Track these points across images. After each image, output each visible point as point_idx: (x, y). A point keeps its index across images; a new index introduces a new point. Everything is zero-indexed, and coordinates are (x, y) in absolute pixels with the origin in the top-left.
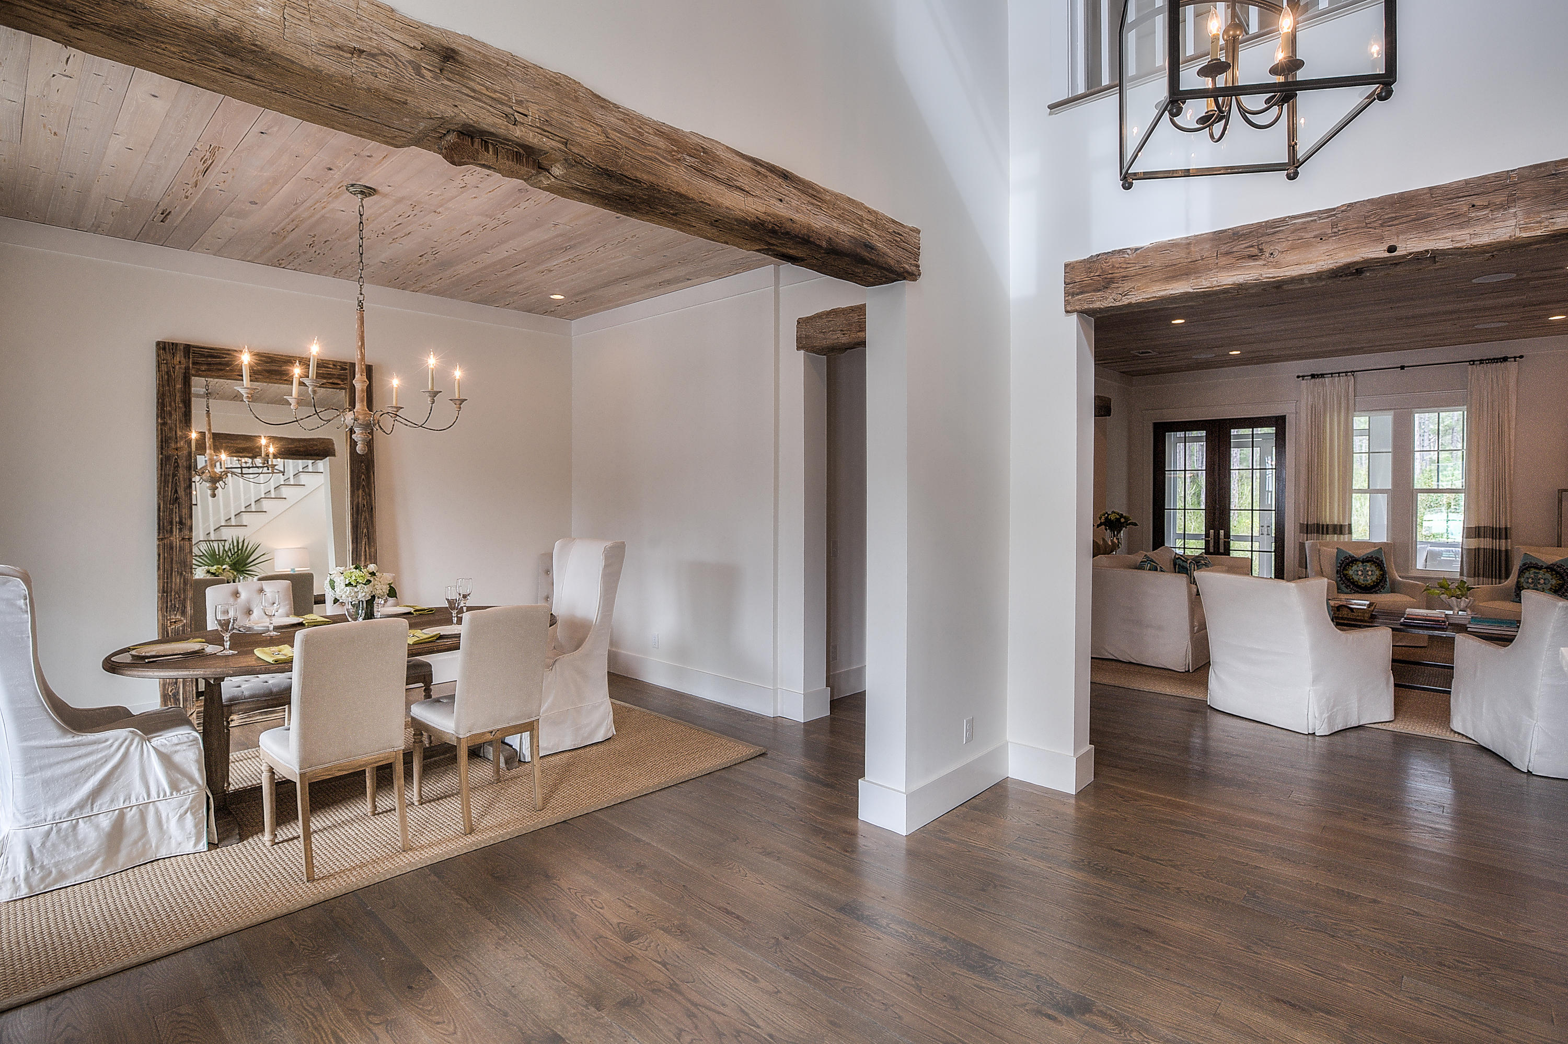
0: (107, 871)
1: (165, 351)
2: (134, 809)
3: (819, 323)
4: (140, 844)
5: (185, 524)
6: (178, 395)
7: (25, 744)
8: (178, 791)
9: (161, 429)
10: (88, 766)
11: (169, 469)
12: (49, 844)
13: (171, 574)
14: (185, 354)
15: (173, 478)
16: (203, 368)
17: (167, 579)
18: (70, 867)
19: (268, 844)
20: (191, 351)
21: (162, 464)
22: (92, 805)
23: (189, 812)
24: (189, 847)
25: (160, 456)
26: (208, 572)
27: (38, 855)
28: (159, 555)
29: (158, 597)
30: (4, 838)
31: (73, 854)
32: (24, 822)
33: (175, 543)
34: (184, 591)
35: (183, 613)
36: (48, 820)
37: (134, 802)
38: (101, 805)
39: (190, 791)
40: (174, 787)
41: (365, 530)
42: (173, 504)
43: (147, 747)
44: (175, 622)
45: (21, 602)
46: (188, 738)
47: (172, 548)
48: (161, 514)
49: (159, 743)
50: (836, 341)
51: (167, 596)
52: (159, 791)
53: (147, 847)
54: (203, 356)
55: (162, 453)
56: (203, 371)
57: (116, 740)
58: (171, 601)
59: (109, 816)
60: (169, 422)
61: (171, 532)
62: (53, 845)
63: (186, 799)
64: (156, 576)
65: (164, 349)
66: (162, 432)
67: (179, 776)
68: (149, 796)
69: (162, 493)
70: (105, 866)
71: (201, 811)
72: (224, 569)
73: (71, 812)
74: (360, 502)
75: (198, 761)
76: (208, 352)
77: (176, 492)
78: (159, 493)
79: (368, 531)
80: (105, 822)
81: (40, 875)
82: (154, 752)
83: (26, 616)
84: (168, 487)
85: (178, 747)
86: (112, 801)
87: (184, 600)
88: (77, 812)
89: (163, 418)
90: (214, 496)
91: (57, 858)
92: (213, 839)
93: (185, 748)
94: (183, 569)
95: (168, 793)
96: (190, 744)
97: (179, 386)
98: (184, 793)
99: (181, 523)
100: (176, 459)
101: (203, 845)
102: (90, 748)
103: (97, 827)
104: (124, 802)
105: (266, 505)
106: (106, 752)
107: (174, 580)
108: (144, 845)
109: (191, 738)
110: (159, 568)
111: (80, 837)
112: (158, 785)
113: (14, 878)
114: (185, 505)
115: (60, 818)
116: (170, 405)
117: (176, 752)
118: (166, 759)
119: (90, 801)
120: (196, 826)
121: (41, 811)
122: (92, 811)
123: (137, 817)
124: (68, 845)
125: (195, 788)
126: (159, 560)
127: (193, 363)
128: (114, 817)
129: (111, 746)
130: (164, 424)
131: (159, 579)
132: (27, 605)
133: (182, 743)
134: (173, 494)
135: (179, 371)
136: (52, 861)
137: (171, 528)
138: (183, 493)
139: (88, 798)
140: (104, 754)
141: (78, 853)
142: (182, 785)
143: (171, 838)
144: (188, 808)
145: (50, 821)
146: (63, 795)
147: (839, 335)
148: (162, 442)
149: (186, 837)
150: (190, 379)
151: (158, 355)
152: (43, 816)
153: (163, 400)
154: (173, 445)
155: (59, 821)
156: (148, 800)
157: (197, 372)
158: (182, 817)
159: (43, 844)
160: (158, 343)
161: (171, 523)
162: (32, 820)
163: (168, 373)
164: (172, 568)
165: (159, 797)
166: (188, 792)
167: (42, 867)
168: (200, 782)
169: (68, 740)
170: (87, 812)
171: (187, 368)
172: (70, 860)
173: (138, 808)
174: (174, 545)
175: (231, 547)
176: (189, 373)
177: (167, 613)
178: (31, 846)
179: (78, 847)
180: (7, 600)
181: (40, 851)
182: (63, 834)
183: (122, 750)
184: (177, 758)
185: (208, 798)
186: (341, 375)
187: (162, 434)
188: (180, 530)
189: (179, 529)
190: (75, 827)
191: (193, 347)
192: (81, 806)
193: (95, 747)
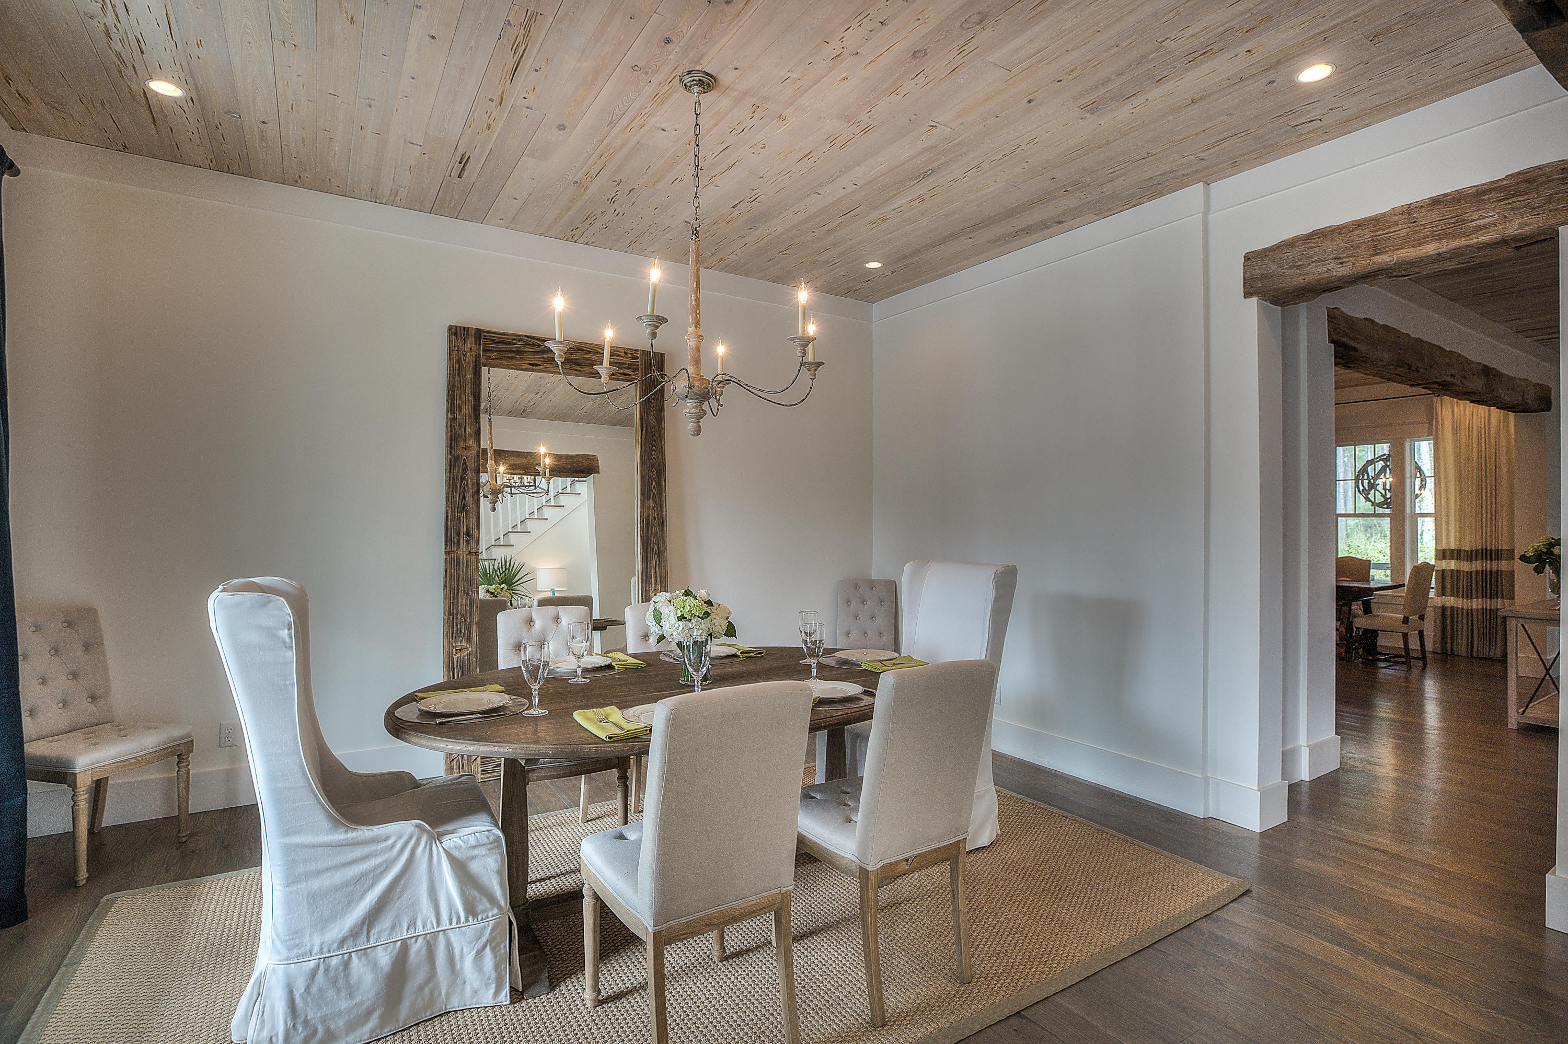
0: (386, 1031)
1: (457, 336)
2: (420, 939)
3: (1291, 253)
4: (427, 990)
5: (472, 536)
6: (468, 386)
7: (287, 840)
8: (475, 915)
9: (451, 425)
10: (364, 875)
11: (458, 471)
12: (314, 989)
13: (458, 593)
14: (476, 340)
15: (461, 482)
16: (494, 355)
17: (454, 599)
18: (341, 1023)
19: (589, 1004)
20: (482, 337)
21: (450, 466)
22: (368, 933)
23: (488, 948)
24: (487, 998)
25: (449, 456)
26: (488, 591)
27: (301, 1005)
28: (446, 571)
29: (444, 620)
30: (261, 974)
31: (344, 1005)
32: (285, 953)
33: (461, 557)
34: (470, 615)
35: (469, 640)
36: (313, 954)
37: (420, 930)
38: (379, 933)
39: (490, 915)
40: (471, 911)
41: (656, 547)
42: (461, 512)
43: (437, 849)
44: (460, 650)
45: (284, 633)
46: (488, 838)
47: (458, 563)
48: (449, 523)
49: (452, 844)
50: (1326, 275)
51: (453, 618)
52: (451, 914)
53: (436, 994)
54: (493, 341)
55: (451, 453)
56: (493, 359)
57: (400, 837)
58: (457, 625)
59: (389, 950)
60: (459, 417)
61: (459, 544)
62: (320, 990)
63: (485, 927)
64: (443, 596)
65: (456, 334)
66: (451, 428)
67: (477, 894)
68: (439, 923)
69: (450, 500)
70: (385, 1019)
71: (502, 946)
72: (502, 588)
73: (341, 944)
74: (651, 513)
75: (499, 873)
76: (499, 338)
77: (464, 498)
78: (447, 498)
79: (658, 549)
80: (384, 958)
81: (302, 1035)
82: (446, 858)
83: (290, 653)
84: (456, 492)
85: (476, 852)
86: (393, 928)
87: (470, 625)
88: (350, 942)
89: (453, 413)
90: (494, 509)
91: (325, 1010)
92: (517, 984)
93: (484, 853)
94: (469, 588)
95: (463, 919)
96: (490, 846)
97: (469, 376)
98: (482, 919)
99: (468, 534)
100: (464, 460)
101: (504, 997)
102: (366, 850)
103: (374, 966)
104: (408, 930)
105: (530, 525)
106: (387, 856)
107: (460, 600)
108: (432, 993)
109: (492, 838)
110: (445, 586)
111: (353, 980)
112: (451, 906)
113: (271, 1038)
114: (473, 514)
115: (329, 951)
116: (460, 398)
117: (473, 858)
118: (460, 867)
119: (365, 927)
120: (497, 966)
121: (307, 939)
122: (368, 941)
123: (424, 951)
124: (338, 992)
125: (495, 911)
126: (446, 577)
127: (484, 351)
128: (395, 951)
129: (393, 846)
130: (454, 419)
131: (445, 598)
132: (291, 638)
133: (480, 845)
134: (461, 500)
135: (470, 358)
136: (319, 1015)
137: (459, 540)
138: (471, 499)
139: (363, 922)
140: (384, 858)
141: (351, 1003)
142: (480, 907)
143: (465, 983)
144: (487, 941)
145: (316, 954)
146: (335, 916)
147: (1332, 265)
148: (451, 439)
149: (483, 983)
150: (480, 368)
151: (450, 341)
152: (308, 946)
153: (453, 392)
154: (462, 444)
155: (327, 955)
156: (438, 926)
157: (488, 360)
158: (479, 954)
159: (308, 988)
160: (450, 328)
161: (458, 534)
162: (295, 952)
163: (459, 361)
164: (458, 585)
165: (451, 923)
166: (488, 917)
167: (306, 1022)
168: (503, 903)
169: (340, 836)
170: (361, 944)
171: (478, 356)
172: (340, 1014)
173: (425, 938)
174: (461, 560)
175: (500, 566)
176: (480, 362)
177: (452, 639)
178: (292, 991)
179: (351, 996)
180: (269, 629)
181: (303, 999)
182: (332, 974)
183: (407, 853)
184: (475, 867)
185: (511, 923)
186: (631, 365)
187: (451, 431)
188: (468, 542)
189: (466, 541)
190: (347, 964)
191: (485, 332)
192: (354, 934)
193: (373, 848)
